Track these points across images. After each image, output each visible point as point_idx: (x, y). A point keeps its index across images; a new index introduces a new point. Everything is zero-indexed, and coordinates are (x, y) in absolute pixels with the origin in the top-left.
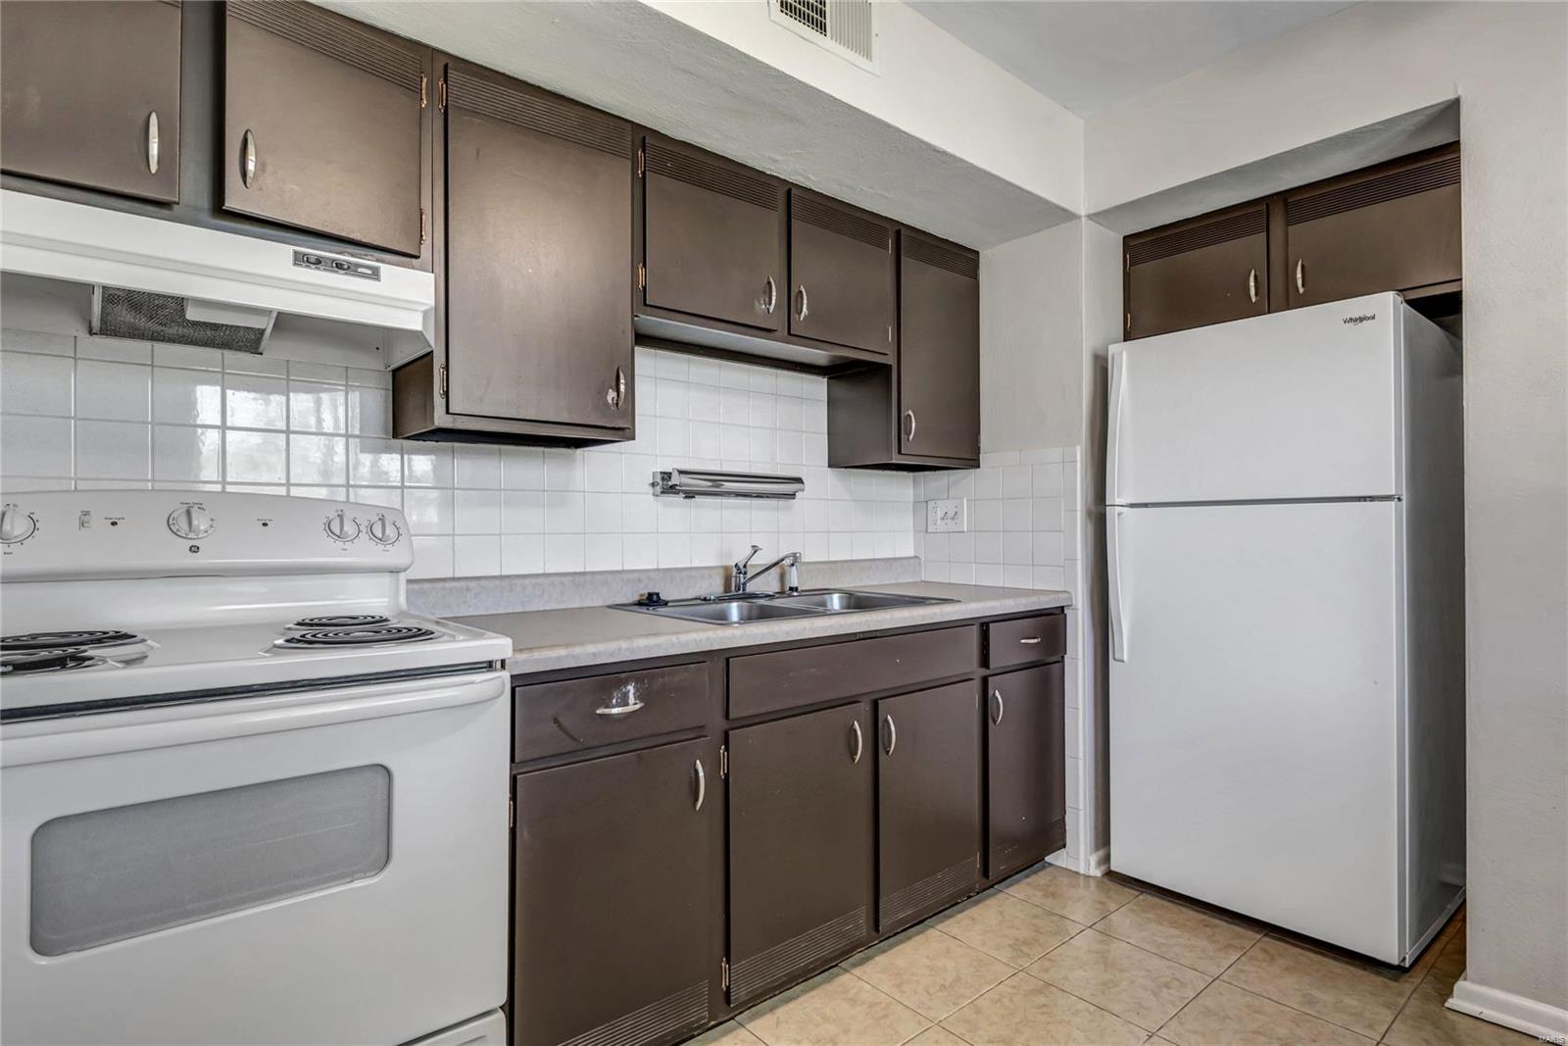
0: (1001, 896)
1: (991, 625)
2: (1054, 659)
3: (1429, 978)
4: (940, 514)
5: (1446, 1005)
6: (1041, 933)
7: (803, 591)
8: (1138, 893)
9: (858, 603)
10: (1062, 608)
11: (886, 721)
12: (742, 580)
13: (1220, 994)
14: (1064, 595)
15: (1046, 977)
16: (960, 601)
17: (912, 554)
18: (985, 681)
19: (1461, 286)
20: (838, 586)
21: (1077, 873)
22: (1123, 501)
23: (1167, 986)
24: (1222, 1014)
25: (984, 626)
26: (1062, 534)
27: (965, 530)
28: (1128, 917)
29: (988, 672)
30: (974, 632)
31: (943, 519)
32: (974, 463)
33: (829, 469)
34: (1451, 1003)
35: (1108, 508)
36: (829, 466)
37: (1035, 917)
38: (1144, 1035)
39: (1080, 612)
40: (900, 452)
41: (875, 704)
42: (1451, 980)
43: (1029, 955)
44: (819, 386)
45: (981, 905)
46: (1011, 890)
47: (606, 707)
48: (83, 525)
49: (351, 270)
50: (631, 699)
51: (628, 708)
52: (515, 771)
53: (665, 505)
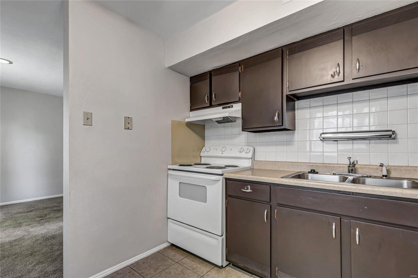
7: (390, 177)
12: (351, 169)
47: (243, 189)
48: (214, 150)
49: (229, 107)
50: (249, 189)
51: (248, 191)
52: (227, 196)
53: (326, 144)
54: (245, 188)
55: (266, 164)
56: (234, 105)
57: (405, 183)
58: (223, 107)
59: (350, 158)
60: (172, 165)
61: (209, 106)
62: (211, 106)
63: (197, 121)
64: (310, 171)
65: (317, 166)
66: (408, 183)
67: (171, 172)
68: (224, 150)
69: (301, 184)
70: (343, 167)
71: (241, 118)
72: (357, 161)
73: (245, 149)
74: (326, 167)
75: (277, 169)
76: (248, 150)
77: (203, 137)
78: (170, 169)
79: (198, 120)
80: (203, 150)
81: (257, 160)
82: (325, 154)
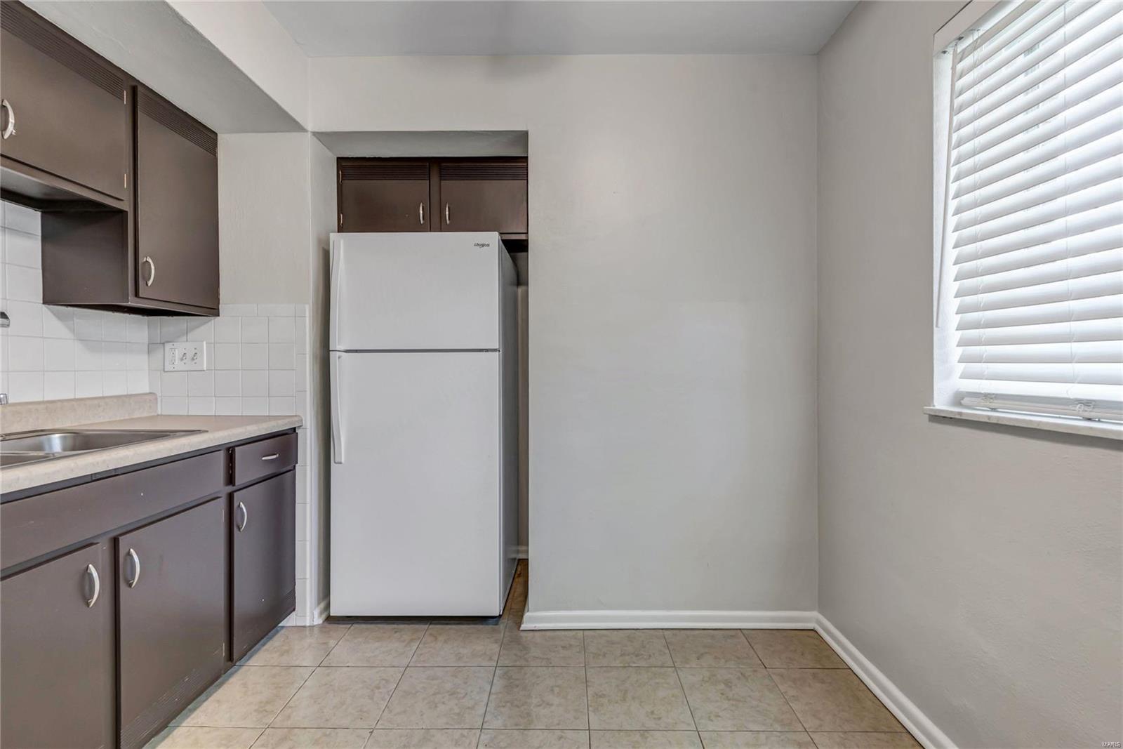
0: (244, 669)
1: (236, 448)
2: (289, 468)
3: (511, 616)
4: (178, 354)
5: (521, 629)
6: (281, 687)
8: (350, 626)
9: (83, 442)
10: (294, 429)
11: (129, 554)
13: (411, 677)
14: (296, 419)
15: (289, 723)
16: (207, 431)
17: (147, 391)
18: (230, 497)
19: (528, 237)
20: (57, 426)
21: (305, 627)
22: (342, 348)
23: (378, 688)
24: (413, 692)
25: (230, 451)
26: (294, 371)
27: (205, 369)
28: (345, 646)
29: (235, 488)
30: (221, 457)
31: (182, 359)
32: (214, 311)
33: (44, 307)
34: (523, 627)
35: (331, 352)
36: (44, 303)
37: (274, 676)
38: (367, 733)
39: (308, 431)
40: (137, 294)
41: (115, 542)
42: (520, 613)
43: (273, 711)
44: (33, 219)
45: (225, 686)
46: (251, 662)
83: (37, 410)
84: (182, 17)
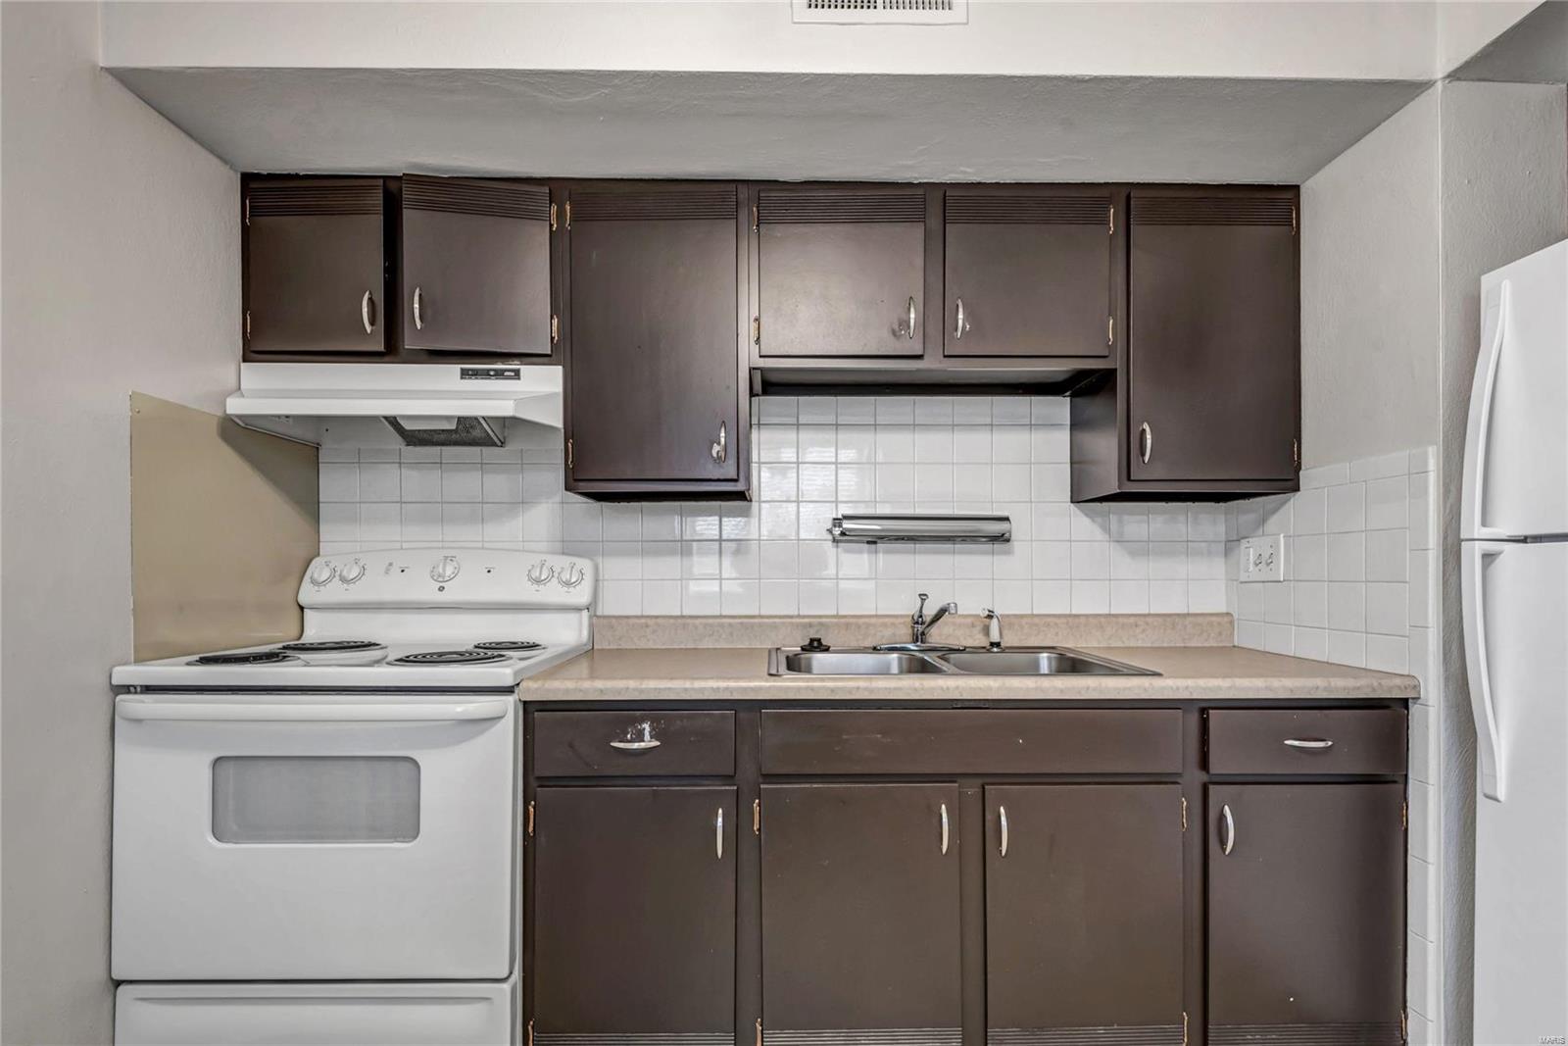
1: (1212, 712)
4: (1253, 555)
7: (1007, 648)
10: (1404, 701)
11: (998, 812)
12: (920, 630)
14: (1408, 682)
17: (1224, 610)
25: (1208, 712)
26: (1407, 585)
27: (1282, 578)
29: (1209, 778)
31: (1257, 564)
32: (1292, 485)
33: (1072, 505)
35: (1462, 541)
36: (1071, 500)
39: (1432, 711)
40: (1129, 477)
41: (982, 789)
47: (620, 742)
48: (387, 572)
49: (499, 374)
50: (647, 736)
51: (643, 745)
52: (533, 783)
53: (847, 551)
54: (629, 736)
55: (647, 626)
56: (525, 370)
57: (1044, 660)
58: (462, 370)
59: (923, 597)
60: (138, 661)
61: (381, 348)
62: (391, 350)
63: (279, 416)
64: (807, 642)
65: (821, 624)
66: (1049, 658)
67: (131, 704)
68: (449, 571)
69: (850, 691)
70: (893, 624)
71: (563, 431)
72: (956, 605)
73: (557, 569)
74: (848, 626)
75: (691, 646)
76: (544, 568)
77: (310, 507)
78: (127, 689)
79: (287, 417)
80: (318, 569)
81: (606, 613)
82: (843, 584)
83: (1056, 624)
84: (1074, 77)
